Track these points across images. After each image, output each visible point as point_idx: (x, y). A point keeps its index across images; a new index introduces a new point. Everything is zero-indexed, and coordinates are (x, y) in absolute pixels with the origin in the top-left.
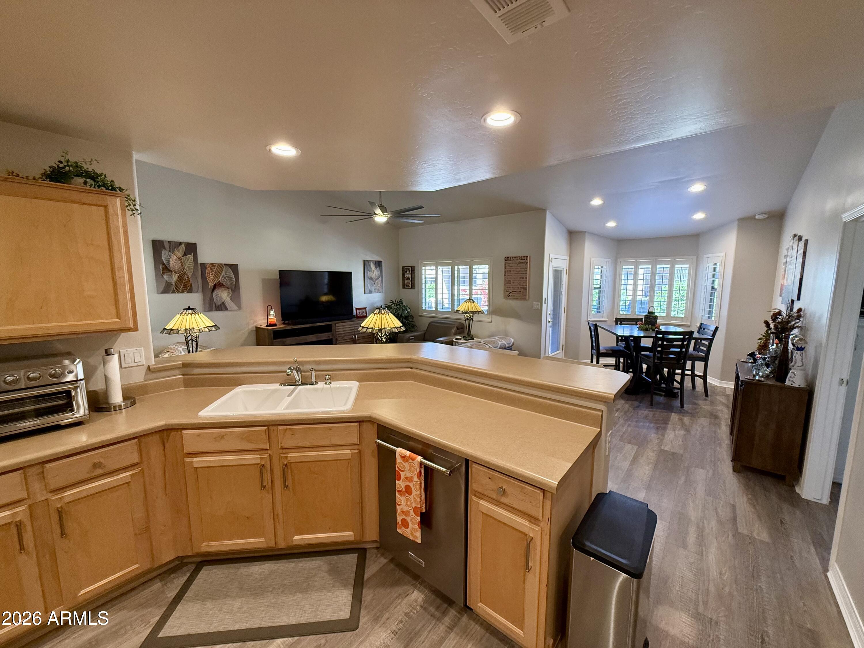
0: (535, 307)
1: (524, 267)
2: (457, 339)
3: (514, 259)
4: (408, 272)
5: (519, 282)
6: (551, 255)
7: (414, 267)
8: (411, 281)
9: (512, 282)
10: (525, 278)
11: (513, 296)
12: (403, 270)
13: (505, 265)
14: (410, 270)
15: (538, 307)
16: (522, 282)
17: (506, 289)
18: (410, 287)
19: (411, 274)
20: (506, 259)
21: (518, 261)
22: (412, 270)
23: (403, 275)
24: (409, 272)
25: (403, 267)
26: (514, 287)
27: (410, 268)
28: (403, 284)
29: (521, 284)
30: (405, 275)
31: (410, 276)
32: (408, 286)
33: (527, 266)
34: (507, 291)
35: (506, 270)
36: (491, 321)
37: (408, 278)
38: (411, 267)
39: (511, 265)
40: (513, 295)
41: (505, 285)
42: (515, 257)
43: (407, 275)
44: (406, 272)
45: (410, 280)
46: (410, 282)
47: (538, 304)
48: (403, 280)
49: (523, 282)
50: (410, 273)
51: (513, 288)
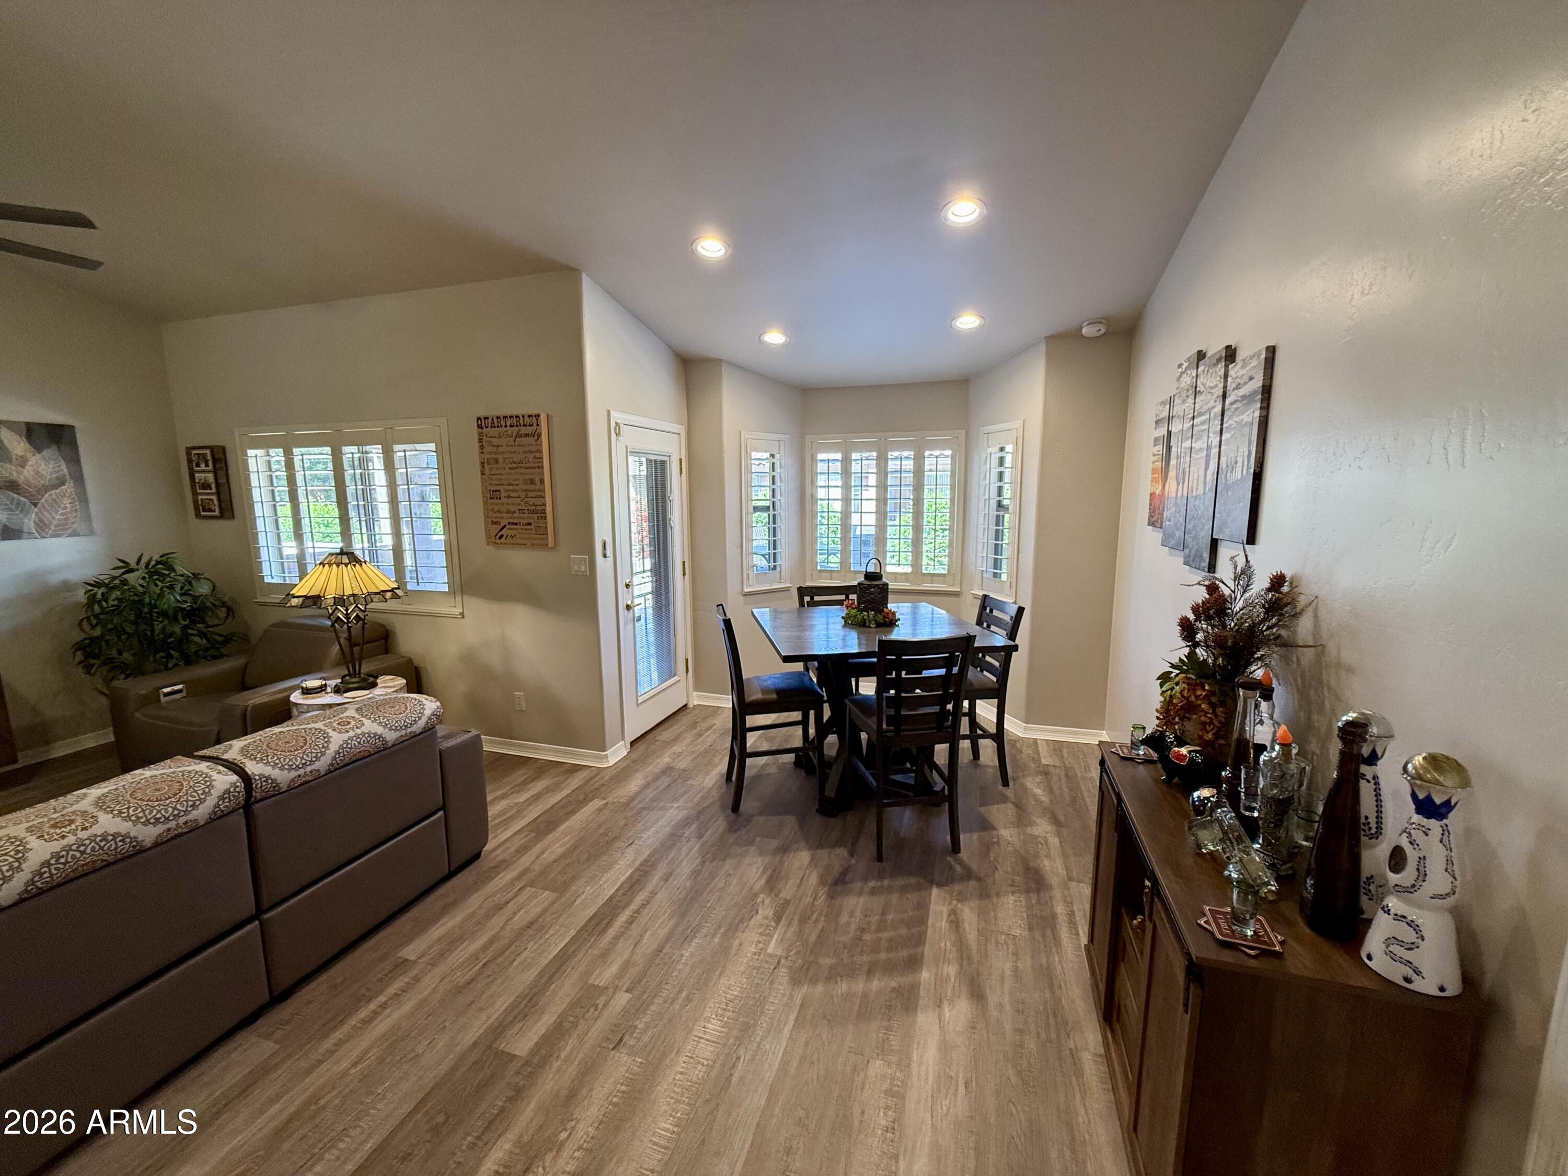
0: (576, 568)
1: (534, 448)
2: (307, 692)
3: (503, 423)
4: (203, 466)
5: (523, 495)
6: (613, 414)
7: (224, 449)
8: (218, 494)
9: (503, 494)
10: (538, 482)
11: (512, 537)
12: (190, 461)
13: (480, 441)
14: (209, 457)
15: (583, 568)
16: (530, 495)
17: (491, 514)
18: (217, 513)
19: (215, 472)
20: (482, 422)
21: (515, 429)
22: (215, 460)
23: (192, 477)
24: (207, 465)
25: (189, 450)
26: (512, 509)
27: (208, 452)
28: (195, 502)
29: (531, 501)
30: (197, 475)
31: (210, 477)
32: (210, 510)
33: (541, 445)
34: (493, 523)
35: (486, 456)
36: (462, 614)
37: (206, 486)
38: (211, 448)
39: (494, 441)
40: (510, 533)
41: (485, 503)
42: (505, 417)
43: (203, 475)
44: (198, 465)
45: (214, 490)
46: (214, 498)
47: (584, 560)
48: (195, 494)
49: (534, 494)
50: (211, 467)
51: (508, 512)
